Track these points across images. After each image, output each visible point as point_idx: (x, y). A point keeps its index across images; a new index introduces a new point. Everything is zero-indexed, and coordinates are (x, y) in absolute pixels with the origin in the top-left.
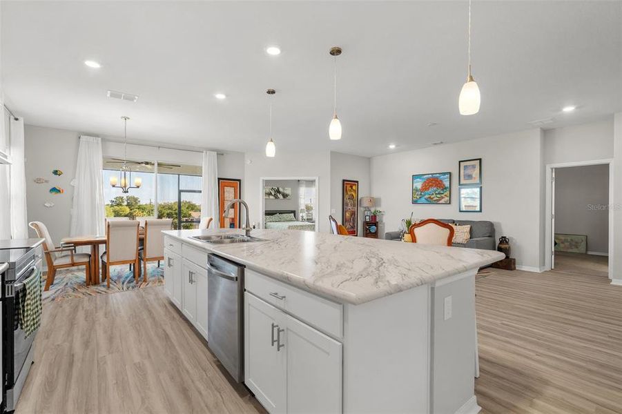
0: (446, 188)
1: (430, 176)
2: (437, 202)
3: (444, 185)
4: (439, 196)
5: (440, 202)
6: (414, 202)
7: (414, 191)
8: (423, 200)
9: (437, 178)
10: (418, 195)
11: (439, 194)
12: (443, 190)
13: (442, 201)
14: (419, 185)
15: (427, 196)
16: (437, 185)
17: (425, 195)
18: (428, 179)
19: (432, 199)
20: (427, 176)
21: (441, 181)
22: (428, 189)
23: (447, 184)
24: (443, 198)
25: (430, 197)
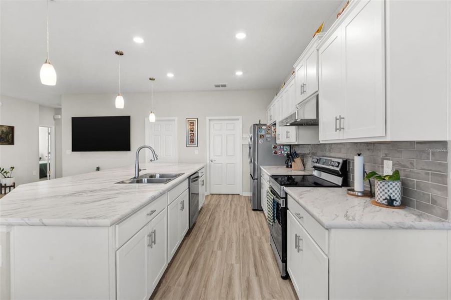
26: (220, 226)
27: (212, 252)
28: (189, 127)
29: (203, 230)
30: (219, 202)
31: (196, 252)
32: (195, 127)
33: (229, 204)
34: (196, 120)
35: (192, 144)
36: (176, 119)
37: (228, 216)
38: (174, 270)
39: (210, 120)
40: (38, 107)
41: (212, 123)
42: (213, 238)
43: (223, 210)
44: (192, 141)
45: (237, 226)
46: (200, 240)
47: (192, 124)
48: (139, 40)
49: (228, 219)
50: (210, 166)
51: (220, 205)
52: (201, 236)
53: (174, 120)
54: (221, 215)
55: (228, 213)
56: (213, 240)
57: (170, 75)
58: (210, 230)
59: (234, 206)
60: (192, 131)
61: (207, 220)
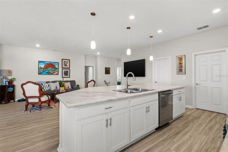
0: (57, 68)
1: (49, 62)
2: (52, 74)
3: (56, 67)
4: (53, 71)
5: (54, 74)
6: (40, 74)
7: (40, 68)
8: (45, 73)
9: (52, 64)
10: (42, 70)
11: (53, 70)
12: (55, 69)
13: (55, 73)
14: (42, 66)
15: (47, 71)
16: (52, 67)
17: (46, 70)
18: (48, 64)
19: (50, 72)
20: (47, 62)
21: (54, 65)
22: (48, 68)
23: (57, 67)
24: (55, 72)
25: (49, 72)
26: (189, 133)
27: (168, 149)
28: (179, 61)
29: (172, 131)
30: (201, 115)
31: (157, 144)
32: (183, 61)
33: (209, 120)
34: (184, 56)
35: (181, 72)
36: (170, 57)
37: (201, 128)
38: (136, 148)
39: (195, 55)
40: (117, 60)
41: (197, 57)
42: (175, 140)
43: (199, 122)
44: (181, 70)
45: (206, 139)
46: (165, 136)
47: (181, 59)
48: (132, 17)
49: (200, 131)
50: (195, 88)
51: (199, 118)
52: (168, 135)
53: (169, 58)
54: (195, 126)
55: (203, 126)
56: (175, 141)
57: (160, 31)
58: (177, 134)
59: (213, 122)
60: (181, 64)
61: (180, 125)
